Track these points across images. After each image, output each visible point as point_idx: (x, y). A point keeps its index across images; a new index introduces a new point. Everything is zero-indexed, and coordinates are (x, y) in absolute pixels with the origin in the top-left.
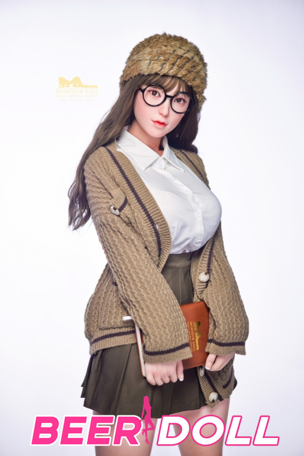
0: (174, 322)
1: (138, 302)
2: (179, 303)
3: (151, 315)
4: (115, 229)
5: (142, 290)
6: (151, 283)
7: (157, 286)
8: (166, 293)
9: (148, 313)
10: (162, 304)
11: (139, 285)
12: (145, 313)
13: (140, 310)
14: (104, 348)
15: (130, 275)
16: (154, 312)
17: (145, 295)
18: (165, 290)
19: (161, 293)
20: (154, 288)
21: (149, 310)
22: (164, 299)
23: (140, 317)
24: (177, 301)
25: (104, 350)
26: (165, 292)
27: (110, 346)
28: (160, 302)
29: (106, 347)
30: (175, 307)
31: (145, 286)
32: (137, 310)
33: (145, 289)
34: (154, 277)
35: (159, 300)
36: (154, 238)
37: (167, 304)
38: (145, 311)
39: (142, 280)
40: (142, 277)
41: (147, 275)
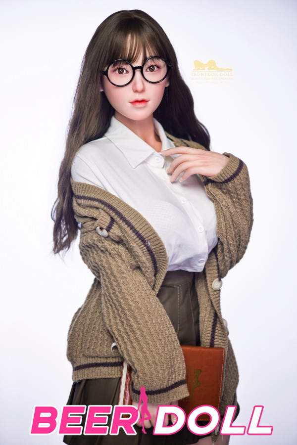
0: (168, 357)
1: (127, 333)
2: (176, 330)
3: (141, 350)
4: (102, 249)
5: (131, 320)
6: (143, 311)
7: (149, 313)
8: (160, 322)
9: (137, 347)
10: (155, 335)
11: (128, 313)
12: (133, 347)
13: (129, 344)
14: (88, 378)
15: (118, 301)
16: (145, 346)
17: (135, 326)
18: (159, 317)
19: (154, 322)
20: (146, 317)
21: (139, 344)
22: (157, 329)
23: (128, 351)
24: (174, 330)
25: (87, 380)
26: (159, 320)
27: (93, 377)
28: (153, 333)
29: (90, 378)
30: (170, 338)
31: (135, 314)
32: (125, 343)
33: (135, 317)
34: (146, 302)
35: (151, 331)
36: (148, 257)
37: (160, 336)
38: (135, 345)
39: (132, 308)
40: (131, 303)
41: (137, 300)
